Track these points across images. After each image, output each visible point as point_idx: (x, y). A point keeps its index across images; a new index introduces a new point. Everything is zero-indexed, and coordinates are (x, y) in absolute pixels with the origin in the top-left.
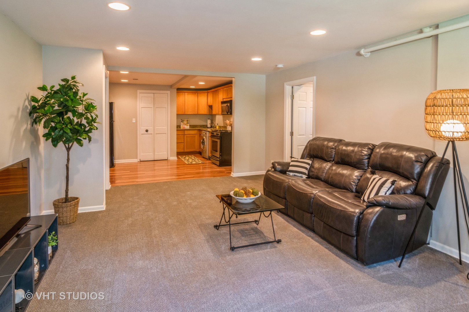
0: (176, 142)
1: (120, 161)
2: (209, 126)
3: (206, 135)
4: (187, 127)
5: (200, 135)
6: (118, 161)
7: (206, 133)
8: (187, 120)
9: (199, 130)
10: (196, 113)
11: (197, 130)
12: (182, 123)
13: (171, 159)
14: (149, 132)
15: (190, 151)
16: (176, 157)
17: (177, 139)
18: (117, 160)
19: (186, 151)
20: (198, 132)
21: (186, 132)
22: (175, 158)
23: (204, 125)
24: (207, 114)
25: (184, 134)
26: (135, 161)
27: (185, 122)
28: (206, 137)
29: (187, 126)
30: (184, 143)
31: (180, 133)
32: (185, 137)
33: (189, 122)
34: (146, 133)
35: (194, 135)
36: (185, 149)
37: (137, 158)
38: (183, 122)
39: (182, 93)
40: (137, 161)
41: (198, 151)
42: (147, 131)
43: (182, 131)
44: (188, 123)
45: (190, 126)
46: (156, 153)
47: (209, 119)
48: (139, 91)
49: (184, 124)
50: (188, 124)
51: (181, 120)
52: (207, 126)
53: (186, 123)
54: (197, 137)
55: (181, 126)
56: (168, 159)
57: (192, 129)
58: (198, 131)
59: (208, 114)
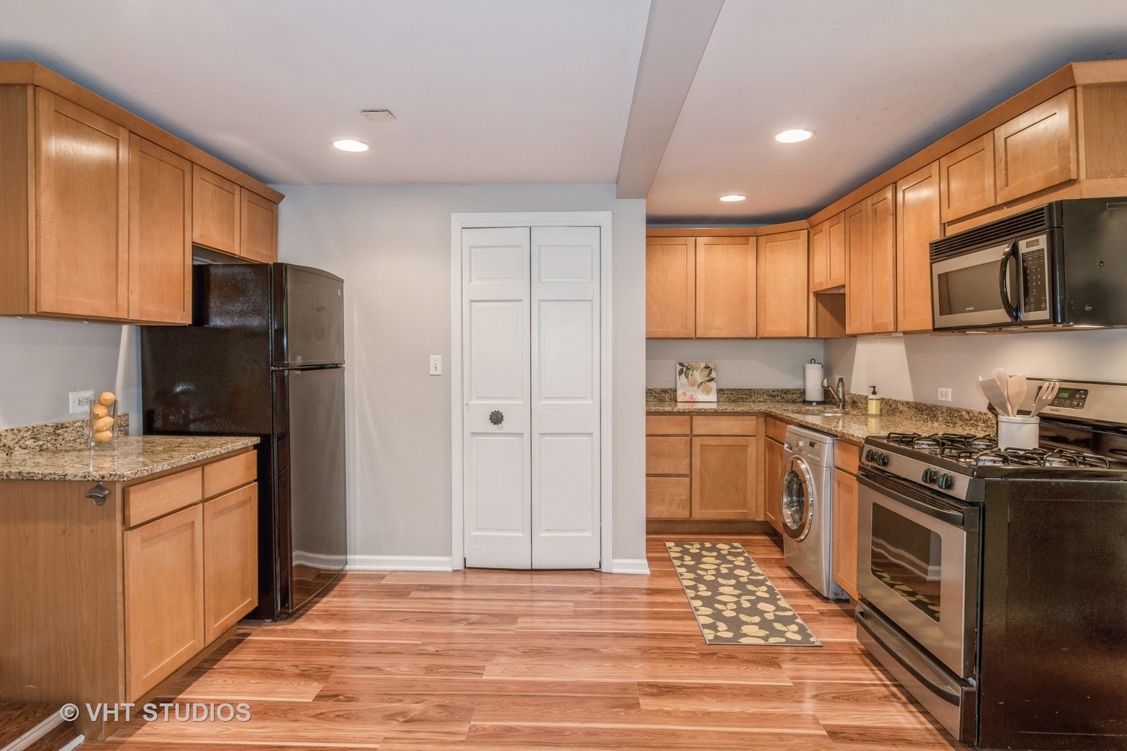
0: (644, 471)
1: (370, 562)
2: (814, 393)
3: (819, 454)
4: (707, 399)
5: (773, 444)
6: (362, 562)
7: (812, 445)
8: (707, 367)
9: (768, 416)
10: (752, 333)
11: (757, 414)
12: (682, 380)
13: (615, 570)
14: (506, 425)
15: (718, 518)
16: (645, 561)
17: (651, 454)
18: (358, 557)
19: (699, 514)
20: (762, 428)
21: (701, 426)
22: (636, 566)
23: (786, 392)
24: (807, 338)
25: (692, 436)
26: (442, 564)
27: (698, 376)
28: (816, 466)
29: (708, 392)
30: (690, 476)
31: (668, 426)
32: (696, 449)
33: (713, 375)
34: (494, 428)
35: (742, 441)
36: (696, 507)
37: (449, 554)
38: (687, 377)
39: (681, 240)
40: (450, 569)
41: (761, 518)
42: (496, 418)
43: (679, 417)
44: (712, 380)
45: (720, 391)
46: (542, 535)
47: (812, 361)
48: (458, 219)
49: (693, 385)
50: (713, 385)
51: (679, 368)
52: (803, 392)
53: (700, 381)
54: (755, 451)
55: (679, 392)
56: (604, 570)
57: (729, 409)
58: (762, 420)
59: (812, 335)
